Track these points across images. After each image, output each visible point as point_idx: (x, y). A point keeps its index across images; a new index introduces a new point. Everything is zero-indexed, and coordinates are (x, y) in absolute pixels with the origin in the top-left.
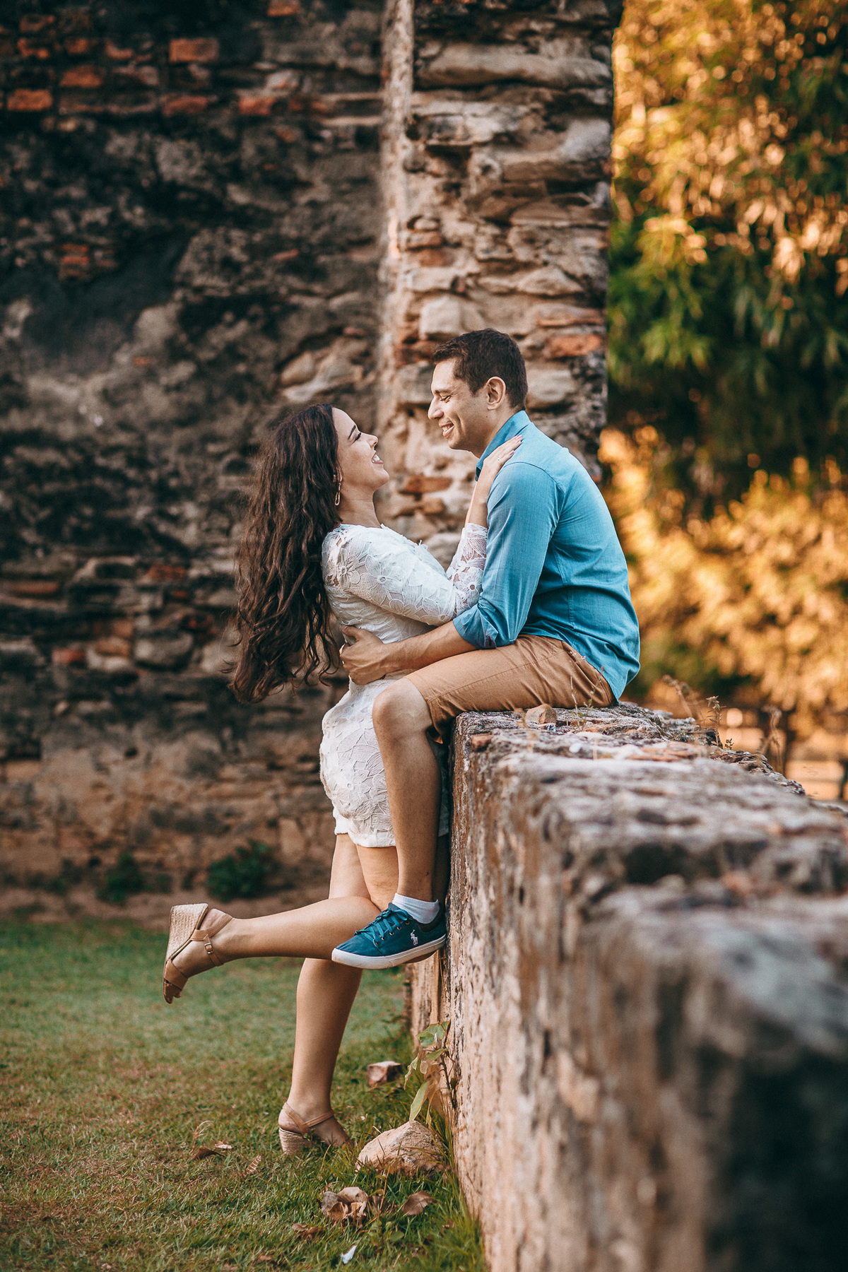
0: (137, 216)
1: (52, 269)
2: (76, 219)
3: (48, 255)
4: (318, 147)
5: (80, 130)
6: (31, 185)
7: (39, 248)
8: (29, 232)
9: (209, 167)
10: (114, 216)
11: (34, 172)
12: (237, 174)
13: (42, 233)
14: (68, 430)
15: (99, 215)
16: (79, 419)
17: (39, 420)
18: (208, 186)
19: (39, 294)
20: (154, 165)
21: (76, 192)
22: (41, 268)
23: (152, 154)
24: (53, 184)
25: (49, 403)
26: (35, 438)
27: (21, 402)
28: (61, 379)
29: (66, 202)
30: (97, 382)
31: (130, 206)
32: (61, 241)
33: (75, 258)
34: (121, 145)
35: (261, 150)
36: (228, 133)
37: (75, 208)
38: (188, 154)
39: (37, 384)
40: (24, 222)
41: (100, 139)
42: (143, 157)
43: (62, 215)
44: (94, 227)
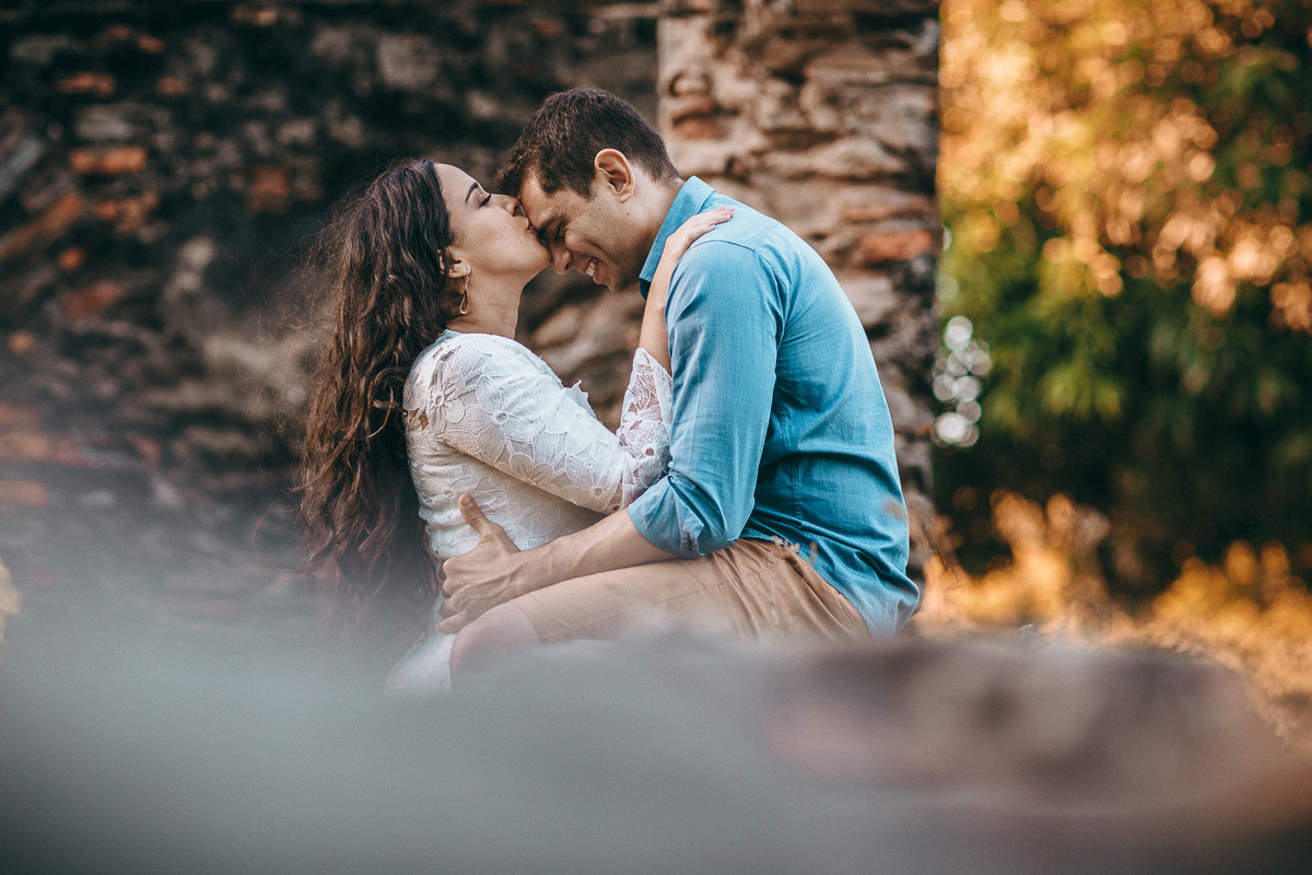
0: (351, 131)
1: (239, 200)
2: (272, 134)
3: (237, 183)
4: (587, 44)
5: (280, 22)
6: (216, 93)
7: (224, 173)
8: (210, 153)
9: (446, 71)
10: (322, 133)
11: (220, 75)
12: (481, 78)
13: (229, 153)
14: (256, 407)
15: (300, 131)
16: (271, 393)
17: (218, 394)
18: (444, 93)
19: (222, 231)
20: (373, 66)
21: (273, 100)
22: (226, 199)
23: (371, 51)
24: (244, 91)
25: (232, 373)
26: (213, 417)
27: (194, 368)
28: (249, 339)
29: (260, 115)
30: (295, 345)
31: (343, 118)
32: (252, 164)
33: (270, 186)
34: (332, 41)
35: (513, 48)
36: (470, 25)
37: (272, 121)
38: (418, 54)
39: (220, 347)
40: (205, 140)
41: (305, 34)
42: (360, 57)
43: (255, 131)
44: (296, 147)
